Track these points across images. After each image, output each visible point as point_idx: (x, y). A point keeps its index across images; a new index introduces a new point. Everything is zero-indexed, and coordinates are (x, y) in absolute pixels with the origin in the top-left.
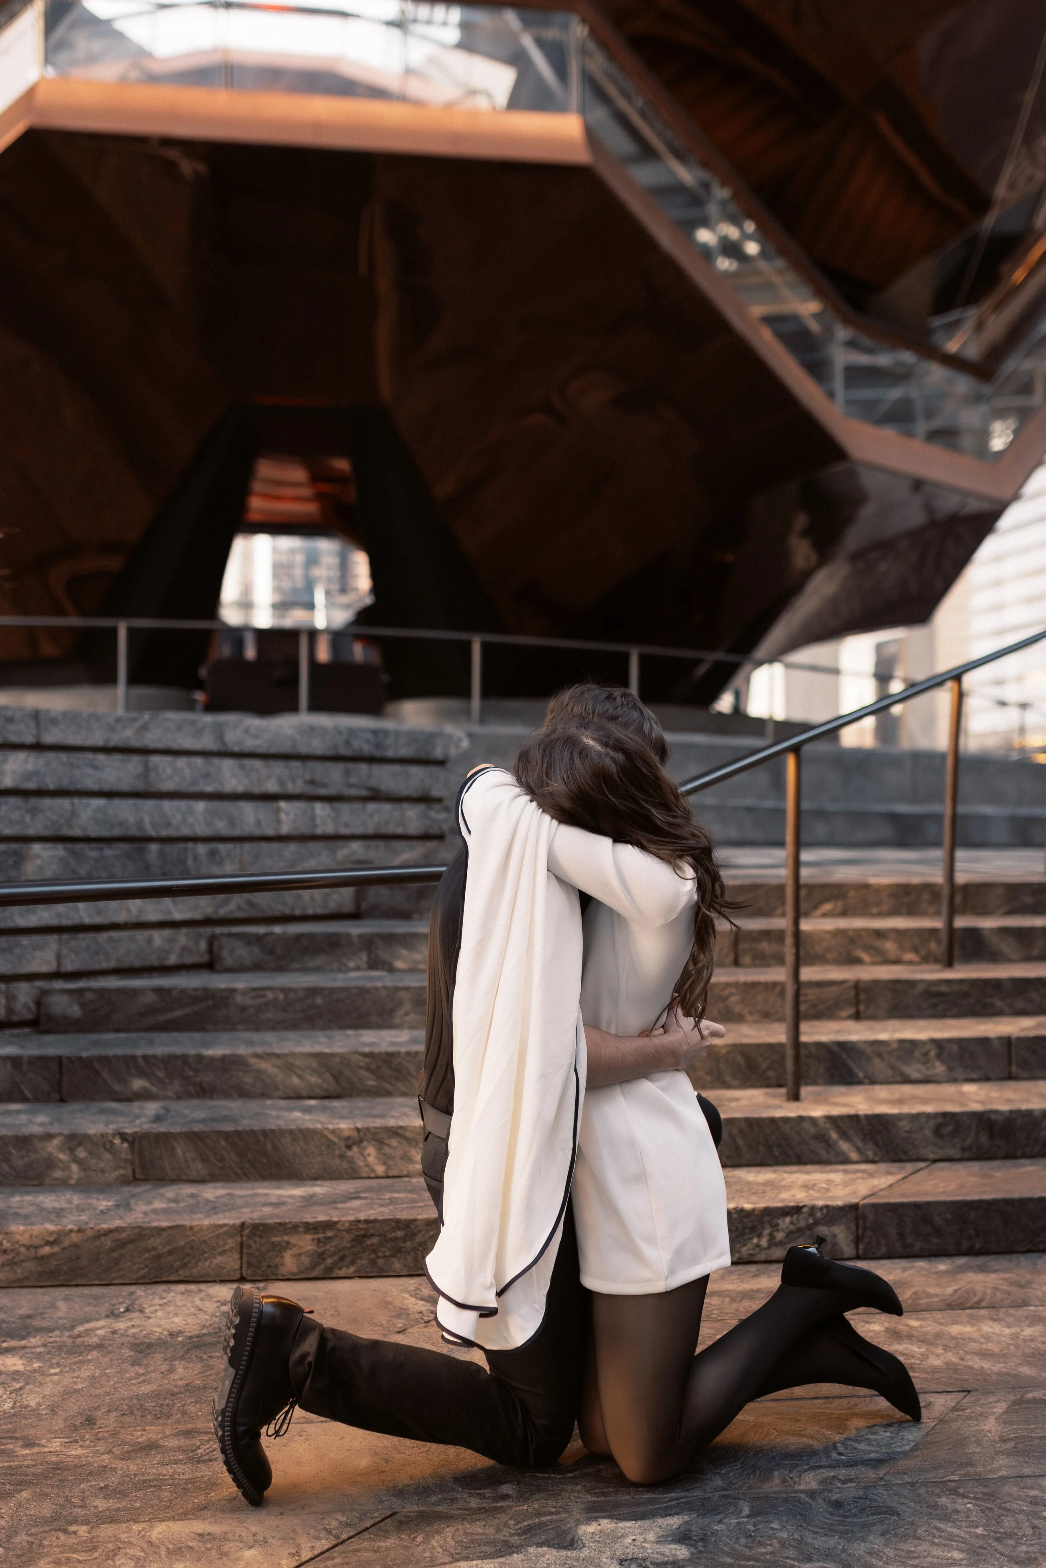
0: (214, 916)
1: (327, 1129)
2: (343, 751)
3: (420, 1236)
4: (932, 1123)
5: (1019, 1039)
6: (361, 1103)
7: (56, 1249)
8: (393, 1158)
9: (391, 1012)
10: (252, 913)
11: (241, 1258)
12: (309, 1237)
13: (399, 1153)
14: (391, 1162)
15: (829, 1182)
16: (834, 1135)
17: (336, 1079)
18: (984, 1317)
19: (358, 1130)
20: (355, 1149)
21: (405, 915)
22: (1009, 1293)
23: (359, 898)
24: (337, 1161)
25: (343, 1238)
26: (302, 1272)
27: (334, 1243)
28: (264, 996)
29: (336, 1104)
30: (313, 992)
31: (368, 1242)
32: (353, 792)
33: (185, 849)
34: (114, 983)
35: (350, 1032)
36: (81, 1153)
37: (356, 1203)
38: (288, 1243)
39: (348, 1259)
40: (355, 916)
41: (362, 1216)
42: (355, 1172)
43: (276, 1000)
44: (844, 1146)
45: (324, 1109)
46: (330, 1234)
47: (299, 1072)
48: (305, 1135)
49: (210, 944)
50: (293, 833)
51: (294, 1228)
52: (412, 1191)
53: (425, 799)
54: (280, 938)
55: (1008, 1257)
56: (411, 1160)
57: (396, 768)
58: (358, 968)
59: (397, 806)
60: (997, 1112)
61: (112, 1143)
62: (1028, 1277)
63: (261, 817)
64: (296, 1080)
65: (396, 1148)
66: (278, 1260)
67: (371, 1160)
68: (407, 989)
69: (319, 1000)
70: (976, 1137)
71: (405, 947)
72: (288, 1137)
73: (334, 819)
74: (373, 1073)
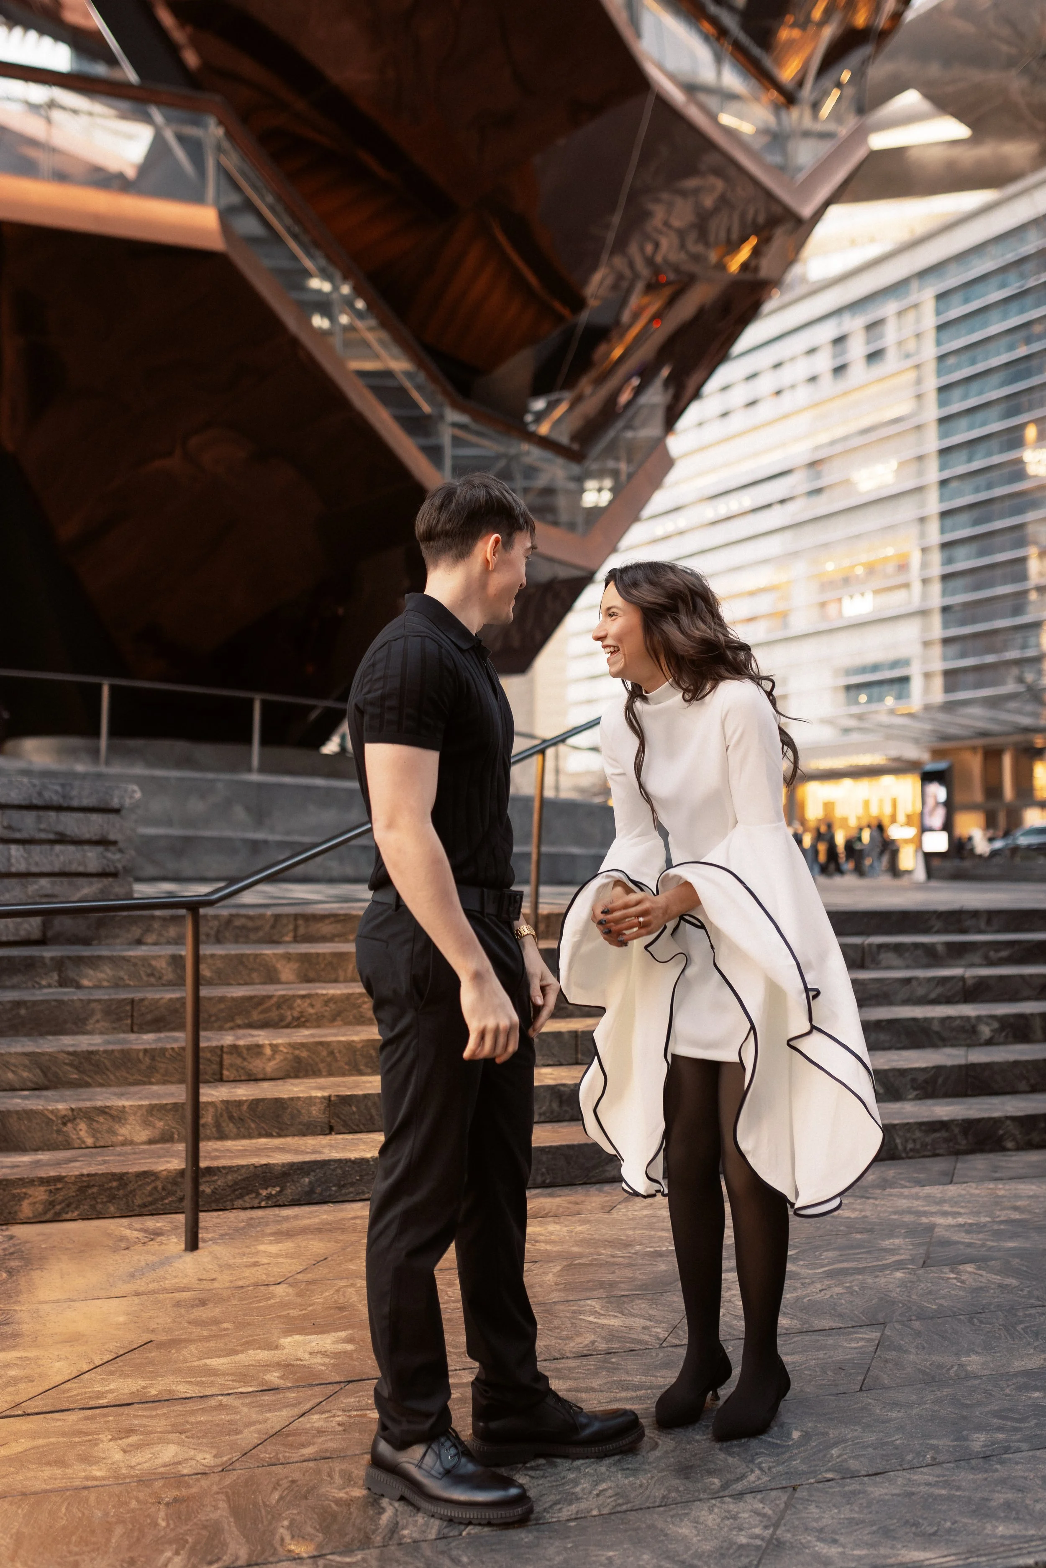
1: (47, 1110)
2: (36, 801)
3: (130, 1185)
5: (583, 1032)
6: (68, 1093)
8: (100, 1132)
9: (84, 1021)
12: (42, 1189)
13: (105, 1127)
14: (99, 1135)
17: (45, 1074)
18: (549, 1222)
19: (72, 1110)
20: (69, 1125)
21: (86, 942)
22: (568, 1208)
23: (45, 926)
24: (55, 1136)
25: (69, 1189)
26: (35, 1217)
27: (62, 1194)
29: (45, 1093)
30: (18, 1004)
31: (90, 1191)
32: (43, 836)
35: (50, 1038)
37: (77, 1164)
38: (26, 1194)
39: (74, 1206)
40: (42, 942)
41: (85, 1172)
42: (69, 1144)
45: (38, 1097)
46: (59, 1186)
47: (13, 1068)
48: (29, 1114)
51: (31, 1182)
52: (119, 1155)
53: (103, 842)
55: (569, 1187)
56: (114, 1133)
57: (80, 815)
58: (49, 986)
59: (79, 847)
60: (564, 1085)
62: (583, 1198)
64: (10, 1075)
65: (102, 1123)
66: (17, 1208)
67: (83, 1134)
68: (99, 1001)
69: (23, 1012)
70: (550, 1105)
71: (91, 968)
72: (15, 1116)
73: (26, 859)
74: (76, 1068)
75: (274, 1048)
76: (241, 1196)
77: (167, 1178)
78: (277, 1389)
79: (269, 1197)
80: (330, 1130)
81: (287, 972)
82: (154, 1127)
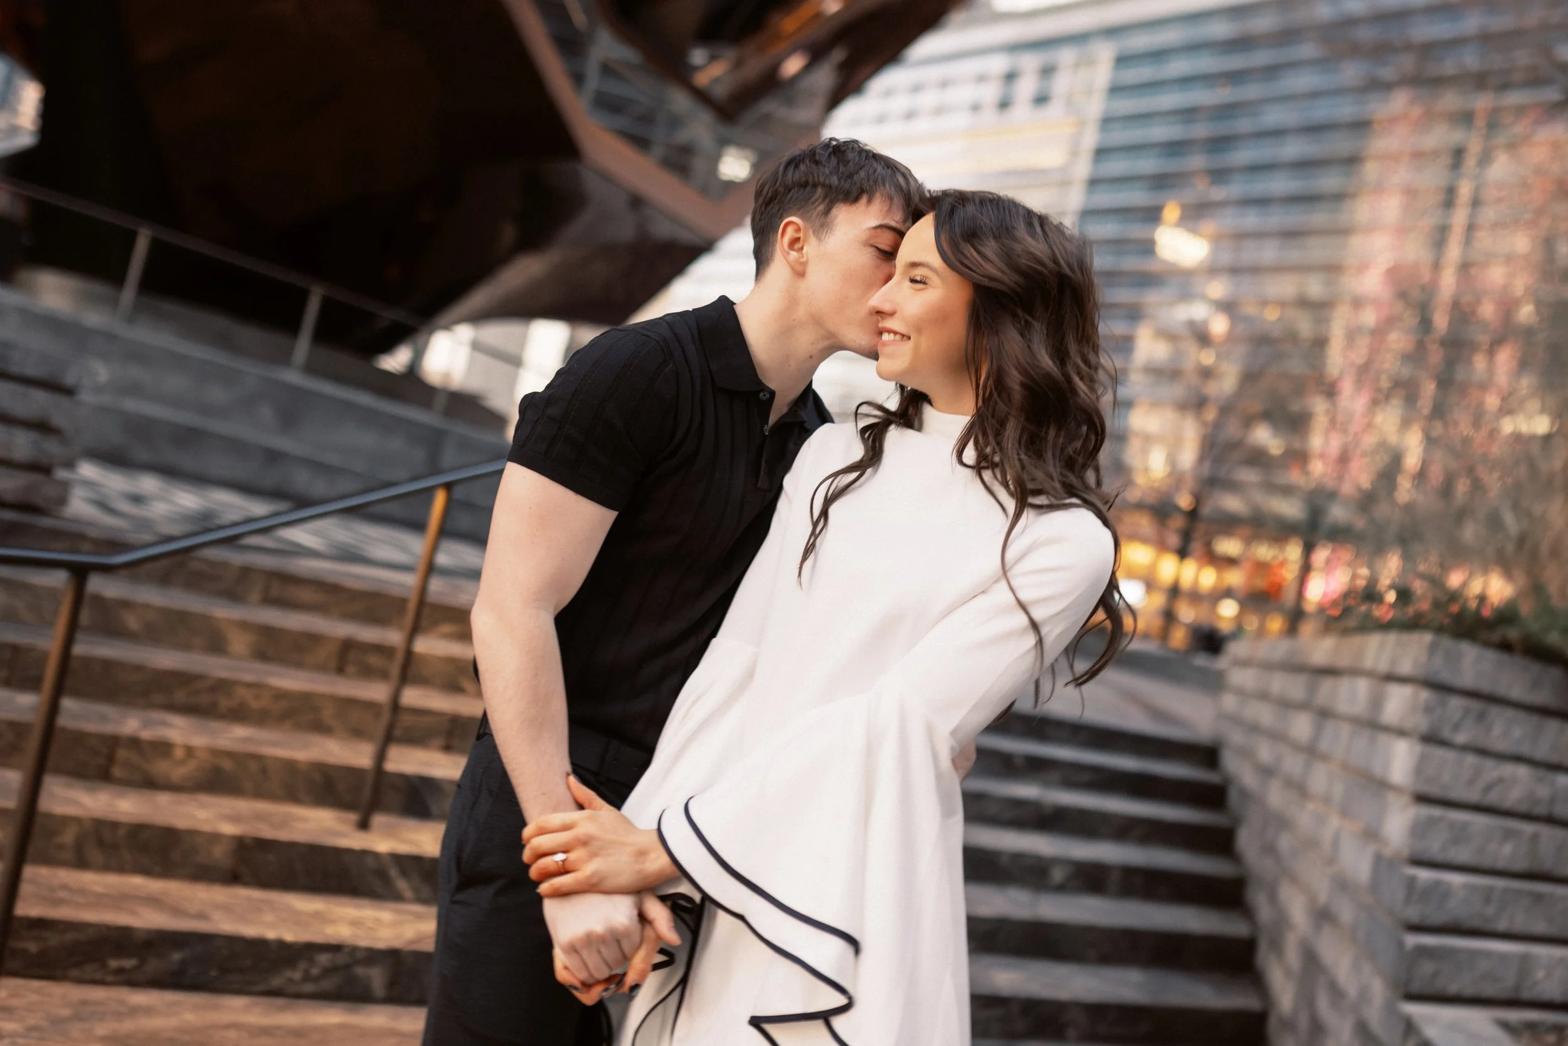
15: (378, 921)
16: (393, 872)
44: (402, 885)
53: (42, 427)
57: (19, 389)
59: (10, 429)
75: (190, 751)
76: (78, 965)
79: (120, 971)
80: (233, 878)
81: (239, 643)
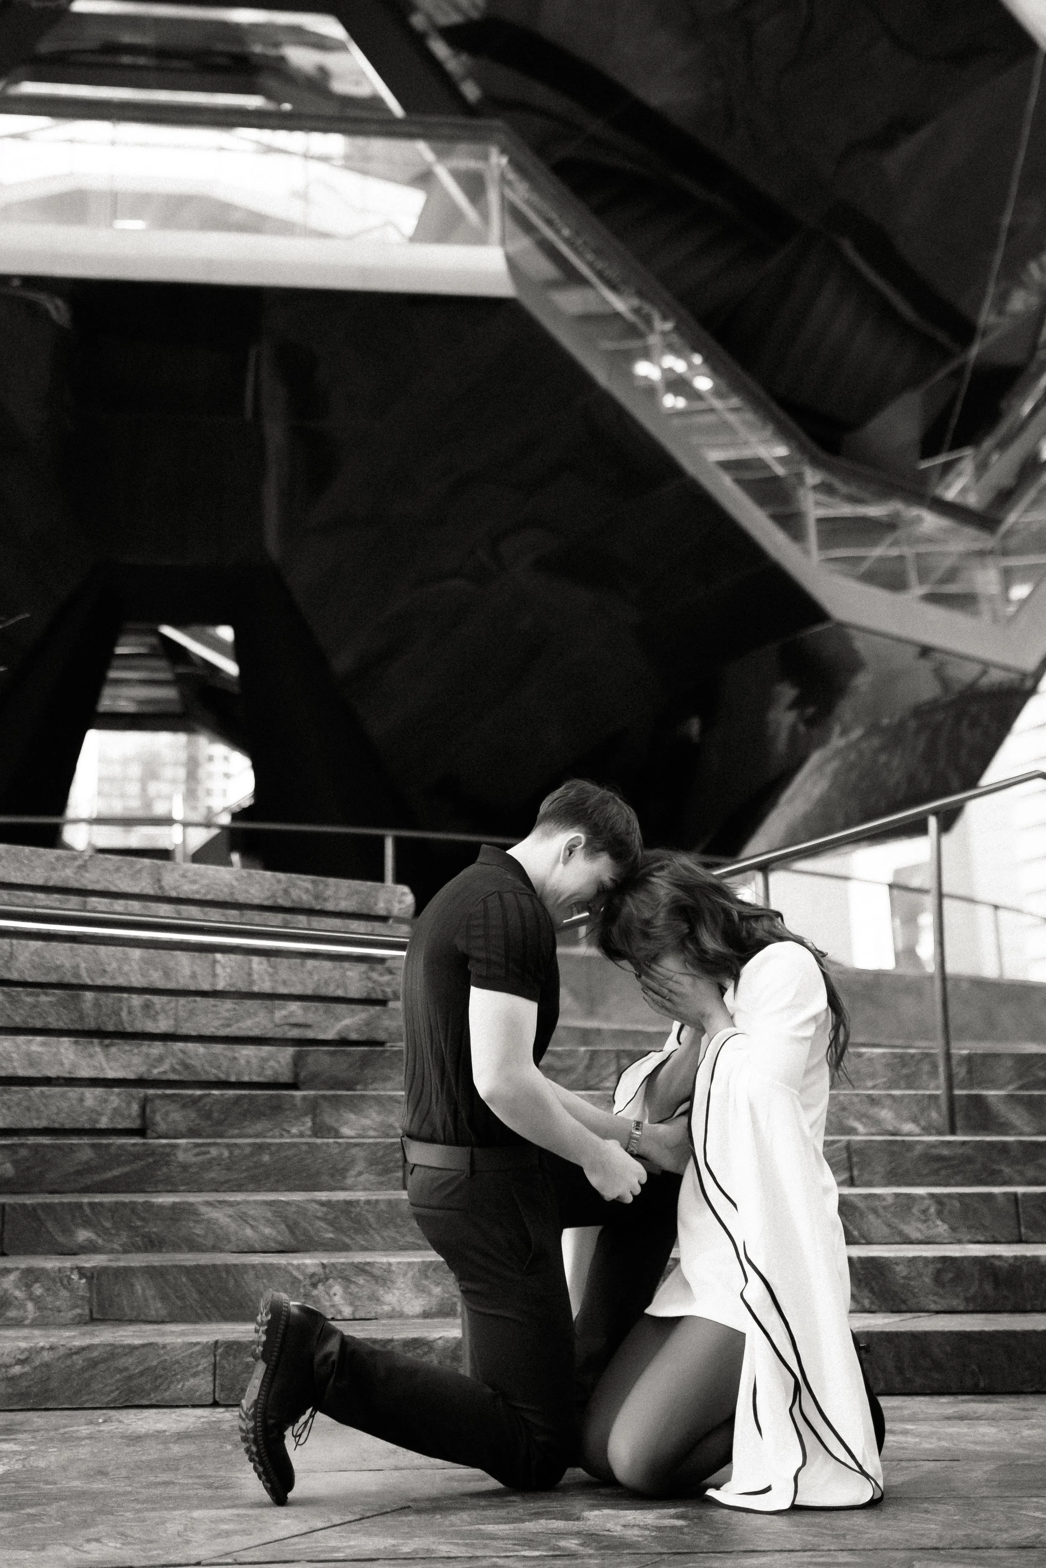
0: (146, 1076)
1: (292, 1265)
2: (281, 902)
4: (931, 1269)
5: (1026, 1195)
7: (27, 1369)
8: (360, 1298)
9: (343, 1172)
10: (185, 1076)
11: (214, 1380)
13: (366, 1292)
14: (358, 1303)
17: (292, 1232)
18: (982, 1424)
19: (324, 1266)
20: (321, 1288)
21: (348, 1086)
22: (1012, 1413)
23: (297, 1066)
28: (208, 1153)
33: (120, 1000)
34: (45, 1140)
36: (38, 1290)
40: (294, 1086)
43: (219, 1158)
45: (283, 1257)
47: (252, 1223)
49: (143, 1108)
50: (228, 988)
52: (384, 1325)
54: (217, 1101)
56: (378, 1300)
58: (301, 1135)
59: (337, 964)
61: (69, 1278)
63: (197, 969)
65: (362, 1286)
67: (337, 1299)
68: (360, 1145)
69: (266, 1158)
70: (980, 1287)
71: (352, 1111)
72: (252, 1273)
73: (271, 975)
74: (331, 1223)
77: (445, 1349)
78: (573, 1555)
82: (430, 1294)
